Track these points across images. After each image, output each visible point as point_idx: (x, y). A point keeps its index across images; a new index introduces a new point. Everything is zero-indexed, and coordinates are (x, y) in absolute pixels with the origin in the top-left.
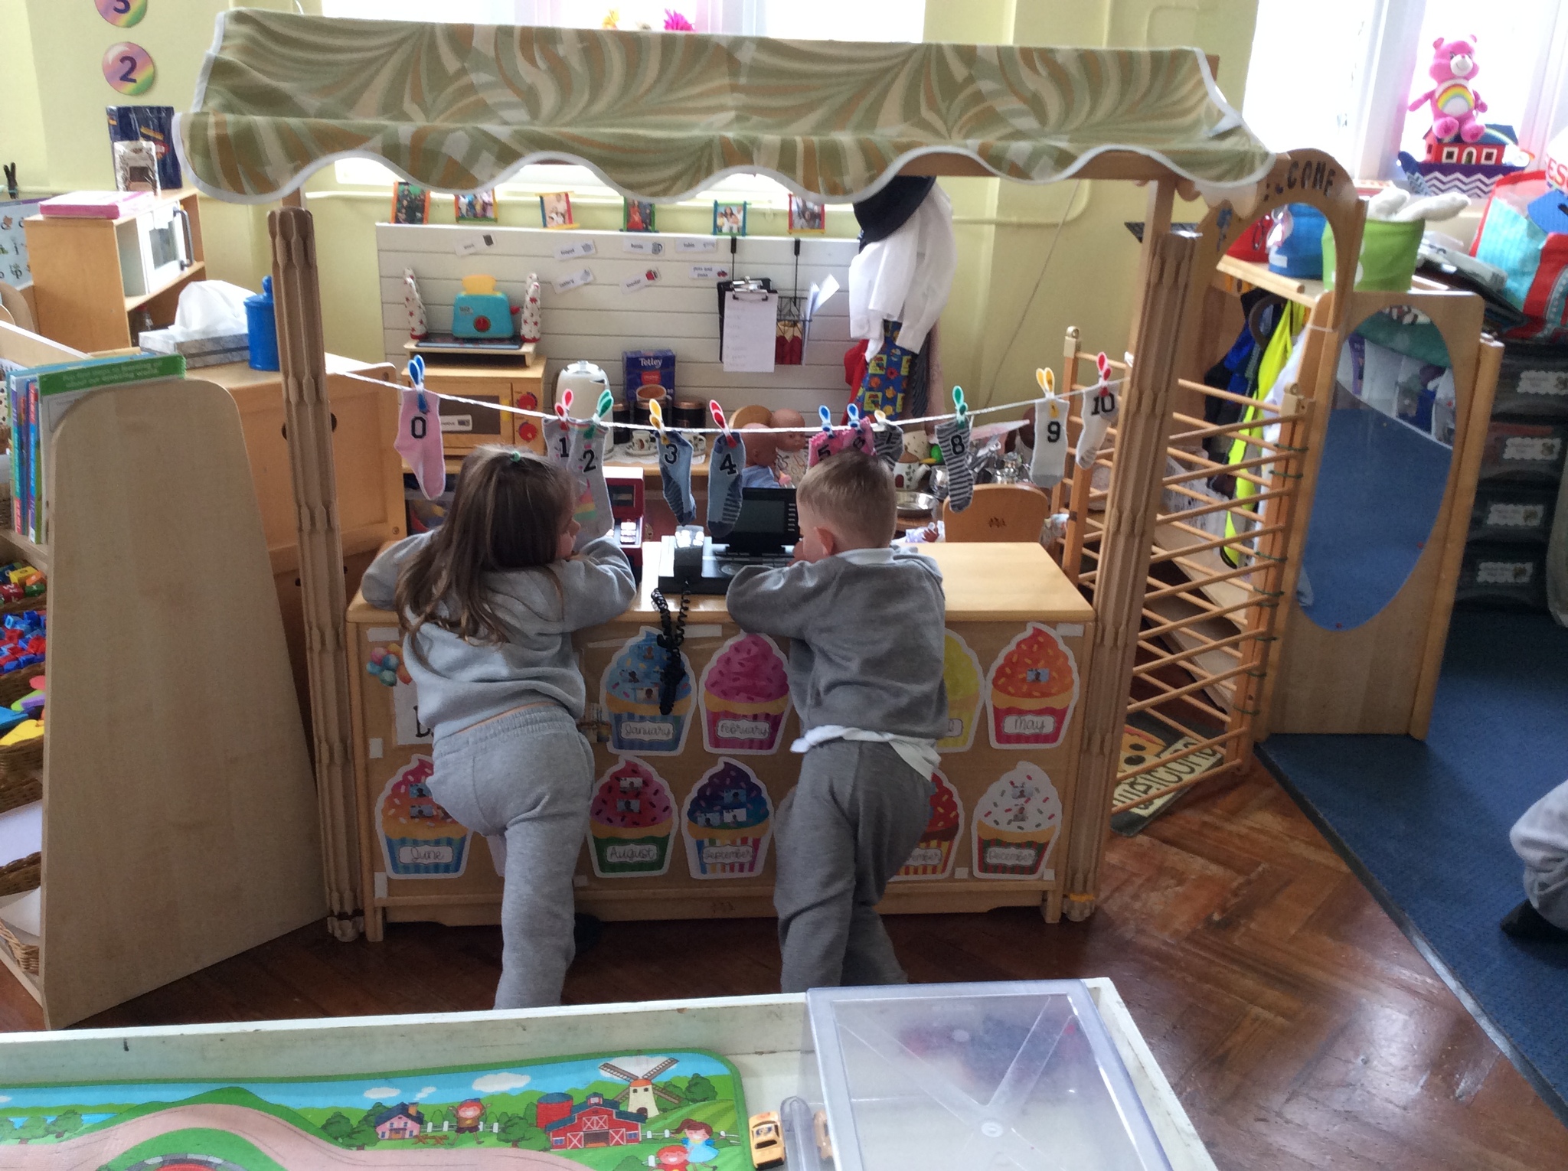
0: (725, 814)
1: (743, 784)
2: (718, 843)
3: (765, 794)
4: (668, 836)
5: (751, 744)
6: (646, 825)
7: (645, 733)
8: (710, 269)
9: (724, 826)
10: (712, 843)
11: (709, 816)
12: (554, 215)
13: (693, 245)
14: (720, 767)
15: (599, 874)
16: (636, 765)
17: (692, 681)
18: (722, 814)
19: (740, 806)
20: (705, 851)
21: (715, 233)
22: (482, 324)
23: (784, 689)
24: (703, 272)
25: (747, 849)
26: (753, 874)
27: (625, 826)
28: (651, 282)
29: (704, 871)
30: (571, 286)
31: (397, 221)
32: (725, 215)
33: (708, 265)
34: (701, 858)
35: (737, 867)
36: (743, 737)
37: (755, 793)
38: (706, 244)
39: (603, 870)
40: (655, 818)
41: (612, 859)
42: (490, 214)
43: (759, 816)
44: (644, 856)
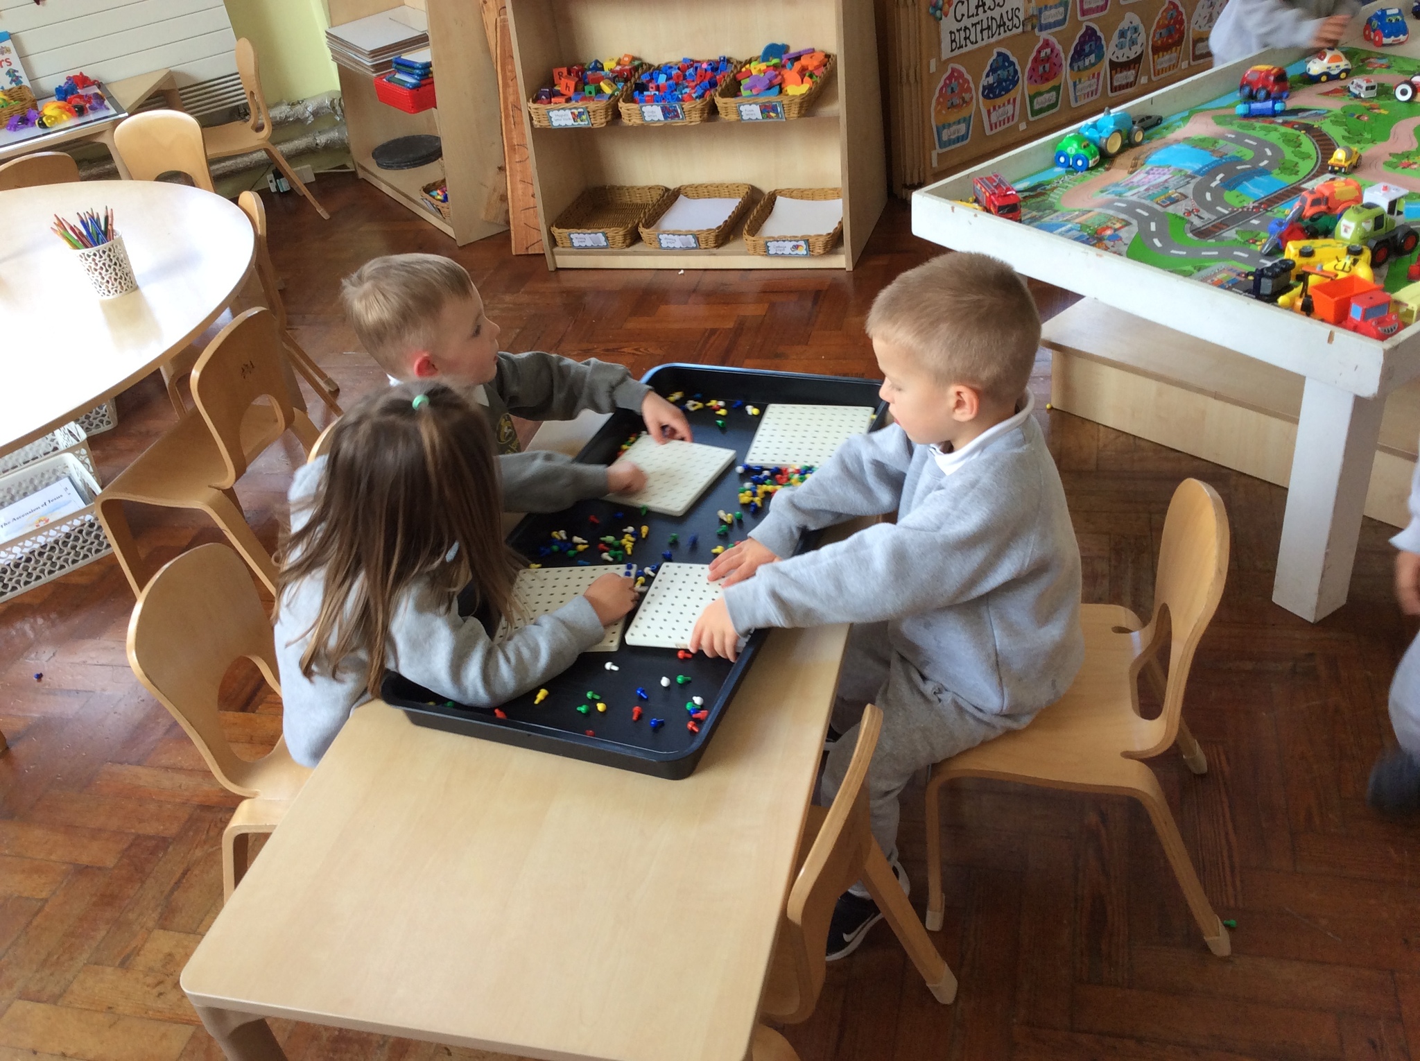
2: (1083, 80)
3: (1103, 41)
4: (1060, 83)
6: (1051, 79)
7: (1052, 17)
9: (1085, 68)
10: (1080, 81)
11: (1079, 63)
14: (1084, 29)
15: (1030, 118)
16: (1048, 40)
18: (1084, 61)
19: (1092, 53)
20: (1077, 87)
25: (1095, 80)
27: (1043, 83)
29: (1076, 101)
34: (1075, 93)
35: (1090, 94)
39: (1034, 115)
40: (1056, 73)
41: (1037, 107)
43: (1100, 57)
44: (1050, 100)
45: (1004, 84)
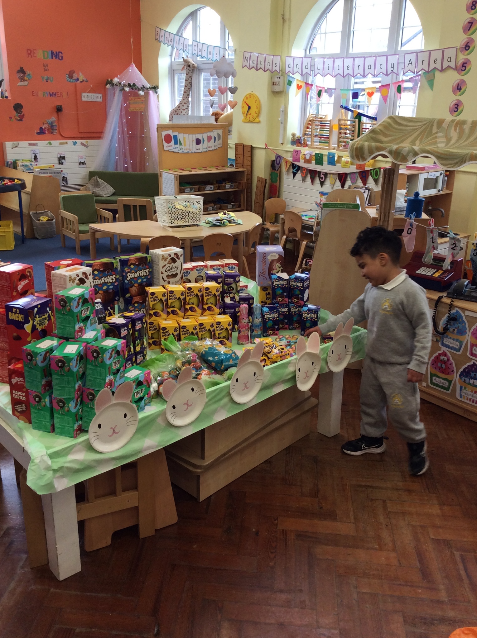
0: (471, 380)
4: (452, 381)
6: (446, 374)
7: (450, 343)
9: (469, 384)
10: (465, 388)
11: (465, 378)
15: (430, 384)
16: (446, 353)
17: (467, 331)
19: (476, 379)
25: (476, 395)
29: (461, 397)
34: (461, 392)
35: (472, 400)
40: (449, 373)
41: (434, 381)
44: (444, 384)
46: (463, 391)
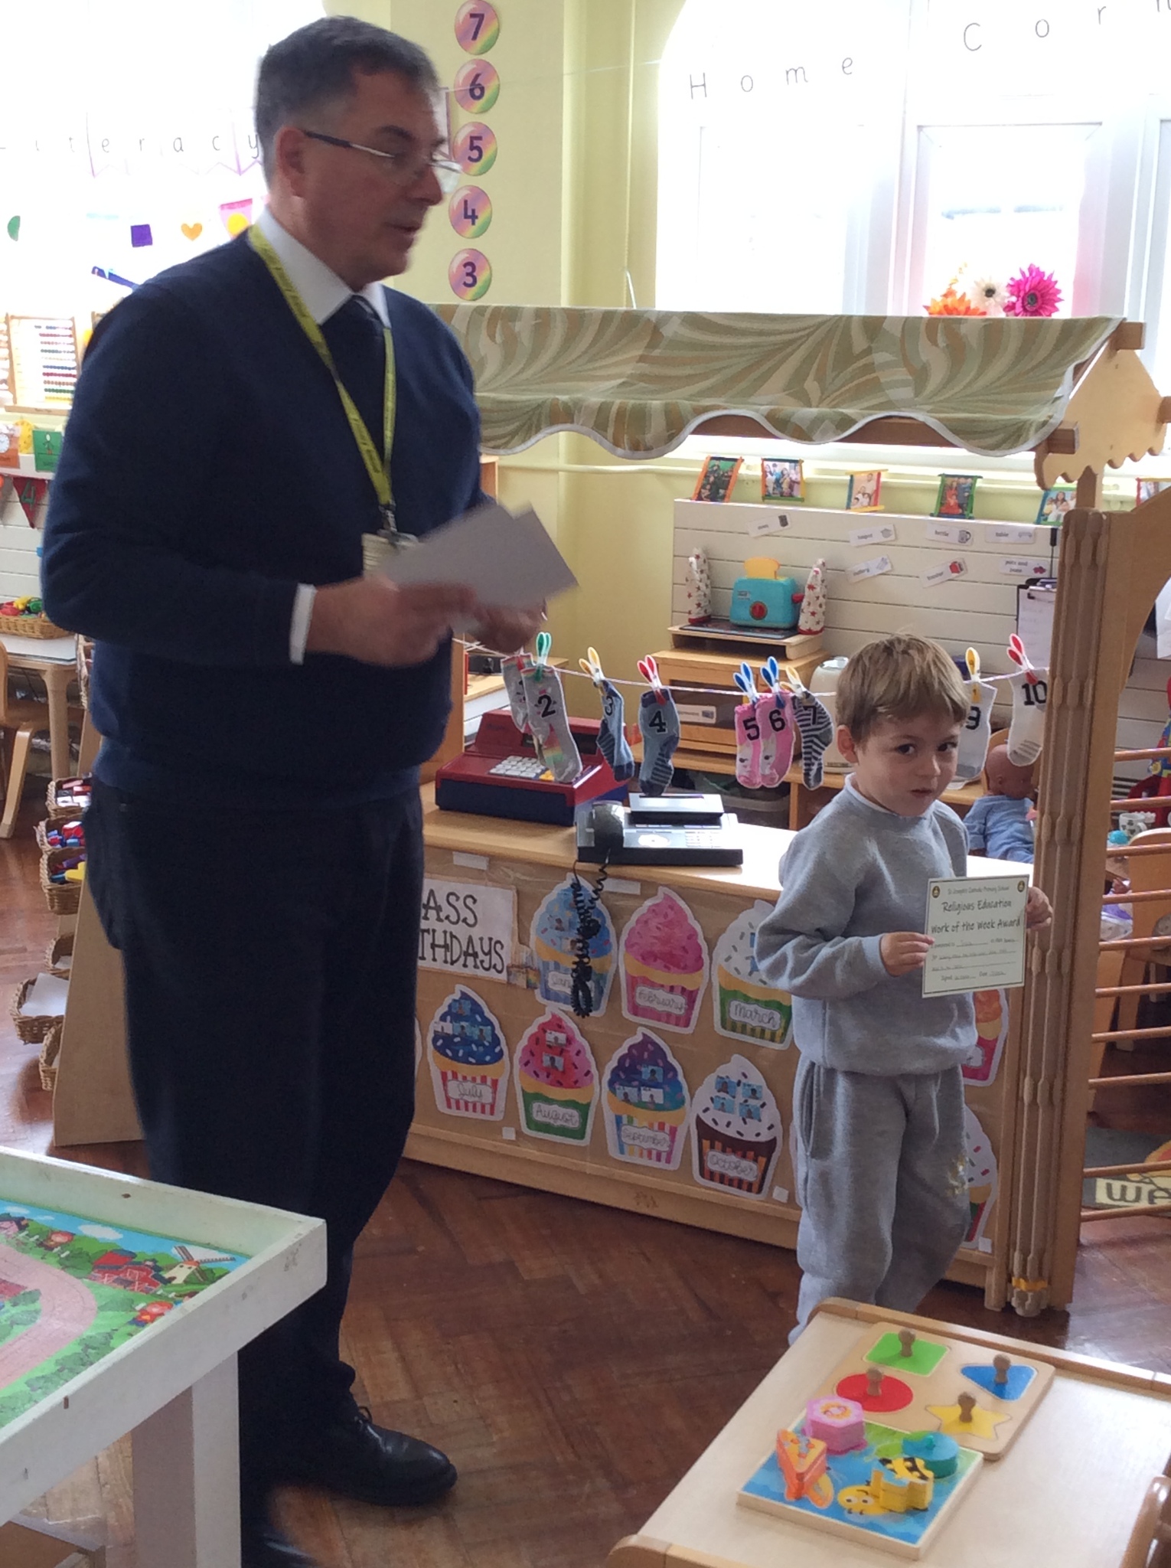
0: (643, 1092)
1: (660, 1061)
2: (636, 1122)
3: (681, 1078)
4: (588, 1105)
5: (668, 1017)
6: (572, 1087)
8: (1026, 564)
9: (641, 1105)
10: (630, 1121)
11: (627, 1089)
12: (860, 496)
13: (1007, 535)
14: (638, 1038)
15: (526, 1130)
16: (560, 1019)
17: (613, 939)
18: (639, 1090)
19: (657, 1086)
20: (623, 1128)
21: (1038, 522)
22: (759, 611)
23: (698, 964)
24: (1015, 567)
25: (664, 1136)
26: (671, 1167)
27: (551, 1084)
28: (955, 575)
29: (622, 1152)
30: (866, 575)
31: (699, 498)
32: (1056, 501)
33: (1024, 560)
34: (619, 1136)
35: (654, 1153)
36: (660, 1008)
37: (670, 1075)
38: (1022, 533)
39: (529, 1126)
40: (576, 1082)
41: (538, 1117)
42: (795, 493)
43: (676, 1101)
44: (567, 1120)
45: (474, 1046)
46: (627, 1129)
